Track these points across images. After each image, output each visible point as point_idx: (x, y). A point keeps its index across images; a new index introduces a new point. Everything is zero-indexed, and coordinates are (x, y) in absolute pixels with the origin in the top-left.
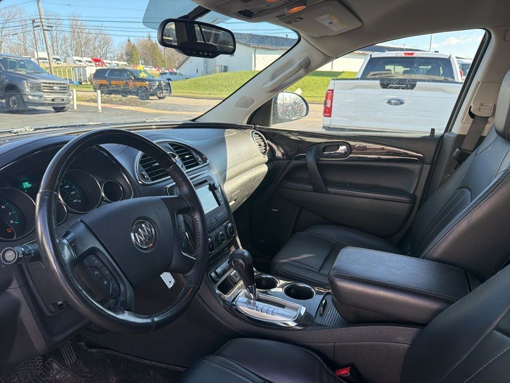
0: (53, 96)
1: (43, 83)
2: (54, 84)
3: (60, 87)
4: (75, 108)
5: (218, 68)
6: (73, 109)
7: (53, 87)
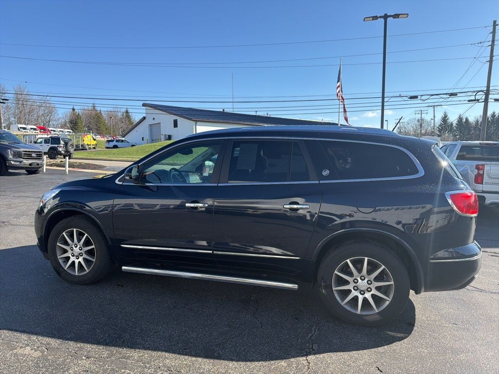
0: (30, 161)
1: (23, 151)
3: (37, 154)
4: (45, 171)
5: (163, 137)
6: (43, 172)
7: (31, 154)
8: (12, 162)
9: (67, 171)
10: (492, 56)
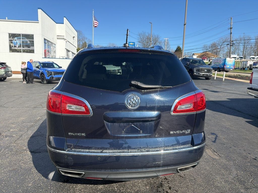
1: (201, 69)
2: (205, 69)
3: (207, 70)
4: (215, 79)
7: (204, 70)
8: (195, 74)
9: (224, 79)
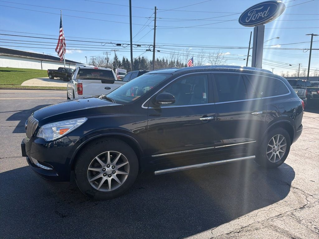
10: (155, 26)
